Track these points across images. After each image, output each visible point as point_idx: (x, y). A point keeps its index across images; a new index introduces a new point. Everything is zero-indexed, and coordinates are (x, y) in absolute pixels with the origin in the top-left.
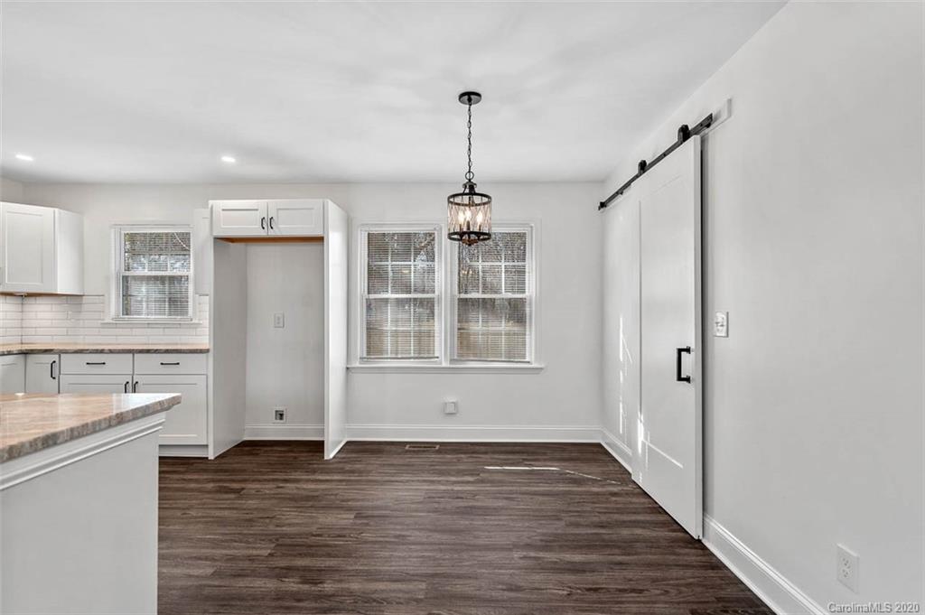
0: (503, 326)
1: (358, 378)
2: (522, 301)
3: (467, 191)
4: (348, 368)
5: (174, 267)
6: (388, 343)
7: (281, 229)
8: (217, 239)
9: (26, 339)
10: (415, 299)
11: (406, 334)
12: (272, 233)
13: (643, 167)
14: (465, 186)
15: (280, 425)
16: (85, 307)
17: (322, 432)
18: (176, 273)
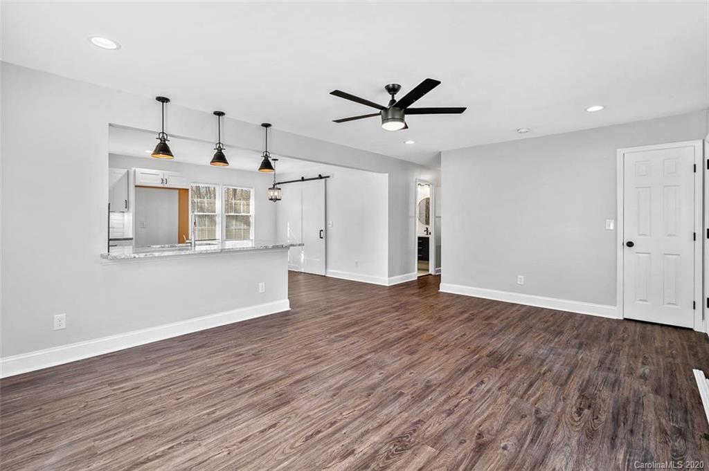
0: (243, 226)
2: (249, 216)
7: (171, 185)
8: (136, 186)
10: (208, 215)
12: (166, 186)
13: (303, 179)
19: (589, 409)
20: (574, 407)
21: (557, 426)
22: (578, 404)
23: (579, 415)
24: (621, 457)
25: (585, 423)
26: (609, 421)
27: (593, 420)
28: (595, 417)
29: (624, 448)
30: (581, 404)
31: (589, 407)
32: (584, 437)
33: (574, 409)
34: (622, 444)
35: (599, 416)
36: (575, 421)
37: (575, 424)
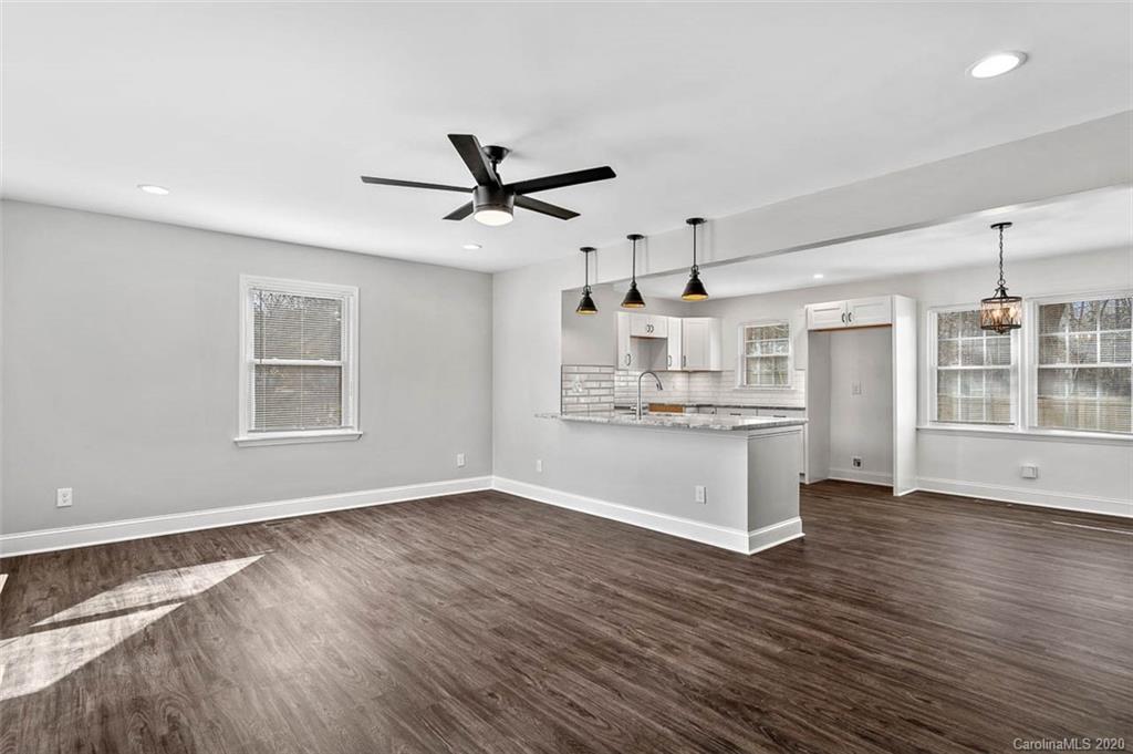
0: (1098, 396)
1: (926, 438)
2: (1127, 371)
3: (999, 295)
4: (917, 429)
5: (776, 351)
6: (958, 410)
7: (858, 321)
8: (810, 331)
9: (691, 399)
10: (987, 370)
11: (979, 402)
12: (850, 325)
14: (997, 290)
15: (857, 471)
16: (724, 379)
17: (891, 480)
18: (780, 354)
19: (163, 738)
20: (186, 723)
21: (186, 685)
22: (186, 734)
23: (169, 716)
24: (88, 704)
25: (154, 712)
26: (120, 741)
27: (146, 724)
28: (145, 730)
29: (86, 715)
30: (181, 737)
31: (164, 742)
32: (144, 694)
33: (183, 720)
34: (91, 718)
35: (140, 737)
36: (170, 705)
37: (167, 702)
